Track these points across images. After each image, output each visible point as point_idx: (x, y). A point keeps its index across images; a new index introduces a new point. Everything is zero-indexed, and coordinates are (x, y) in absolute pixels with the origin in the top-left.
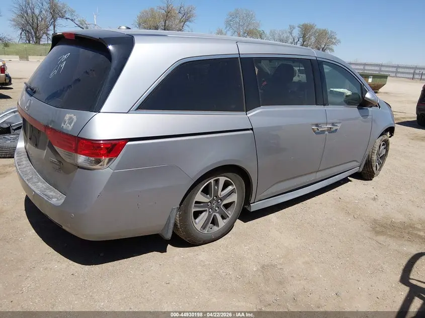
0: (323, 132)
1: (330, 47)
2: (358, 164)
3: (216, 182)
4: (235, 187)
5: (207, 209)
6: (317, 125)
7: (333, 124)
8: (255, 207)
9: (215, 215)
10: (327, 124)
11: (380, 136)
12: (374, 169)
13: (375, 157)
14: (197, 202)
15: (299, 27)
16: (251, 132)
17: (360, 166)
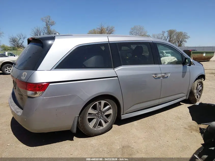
0: (159, 78)
1: (185, 40)
2: (186, 95)
3: (100, 104)
4: (110, 106)
5: (96, 117)
6: (155, 74)
7: (165, 74)
8: (123, 117)
9: (100, 121)
10: (161, 73)
11: (197, 79)
12: (196, 97)
13: (195, 91)
14: (89, 114)
15: (167, 31)
16: (117, 78)
17: (186, 96)
